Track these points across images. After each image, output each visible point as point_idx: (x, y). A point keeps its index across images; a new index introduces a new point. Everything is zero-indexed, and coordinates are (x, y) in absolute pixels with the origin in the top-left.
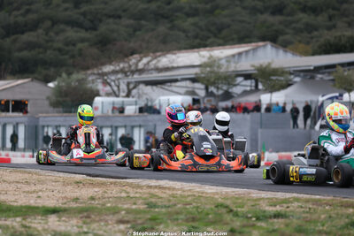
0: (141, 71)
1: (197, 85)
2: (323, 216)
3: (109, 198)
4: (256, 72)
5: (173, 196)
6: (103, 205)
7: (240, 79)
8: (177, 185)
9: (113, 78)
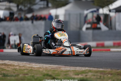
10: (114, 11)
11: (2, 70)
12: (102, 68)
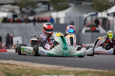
1: (15, 7)
7: (40, 4)
10: (112, 15)
11: (6, 70)
12: (101, 69)
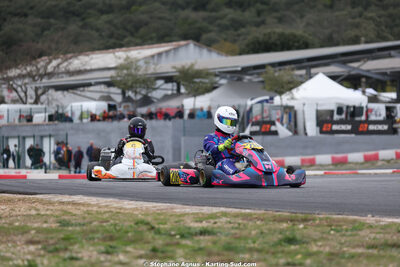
0: (50, 75)
1: (113, 90)
2: (253, 232)
3: (17, 216)
4: (177, 74)
5: (88, 213)
6: (10, 224)
8: (93, 200)
9: (19, 83)
